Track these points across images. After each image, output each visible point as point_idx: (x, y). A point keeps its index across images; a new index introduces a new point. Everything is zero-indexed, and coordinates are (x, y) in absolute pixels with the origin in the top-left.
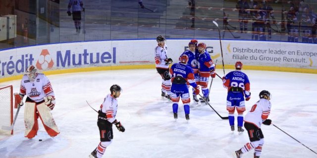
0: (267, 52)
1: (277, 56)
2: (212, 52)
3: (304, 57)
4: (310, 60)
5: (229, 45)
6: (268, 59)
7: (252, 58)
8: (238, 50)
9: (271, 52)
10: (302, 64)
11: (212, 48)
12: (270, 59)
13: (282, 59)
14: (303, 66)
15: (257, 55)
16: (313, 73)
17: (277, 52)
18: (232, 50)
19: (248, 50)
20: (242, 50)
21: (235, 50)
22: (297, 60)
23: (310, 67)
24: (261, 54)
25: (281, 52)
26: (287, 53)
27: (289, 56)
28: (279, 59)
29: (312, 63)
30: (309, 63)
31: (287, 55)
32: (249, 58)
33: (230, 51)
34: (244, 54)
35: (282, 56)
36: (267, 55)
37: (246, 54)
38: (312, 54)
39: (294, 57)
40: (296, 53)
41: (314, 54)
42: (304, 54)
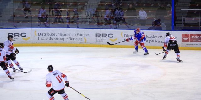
0: (59, 35)
1: (65, 37)
2: (25, 36)
3: (81, 37)
4: (85, 38)
5: (36, 31)
6: (60, 39)
7: (50, 39)
8: (41, 34)
9: (61, 35)
10: (80, 41)
11: (25, 33)
12: (61, 39)
13: (68, 39)
14: (81, 43)
15: (53, 37)
16: (87, 47)
17: (65, 35)
18: (37, 34)
19: (48, 34)
20: (44, 34)
21: (39, 34)
22: (77, 39)
23: (85, 43)
24: (55, 36)
25: (67, 35)
27: (72, 37)
28: (66, 39)
29: (86, 40)
30: (84, 41)
31: (71, 36)
32: (48, 39)
33: (36, 35)
34: (45, 36)
35: (68, 37)
36: (59, 36)
37: (46, 37)
38: (86, 35)
39: (75, 37)
40: (76, 35)
41: (87, 35)
42: (81, 35)
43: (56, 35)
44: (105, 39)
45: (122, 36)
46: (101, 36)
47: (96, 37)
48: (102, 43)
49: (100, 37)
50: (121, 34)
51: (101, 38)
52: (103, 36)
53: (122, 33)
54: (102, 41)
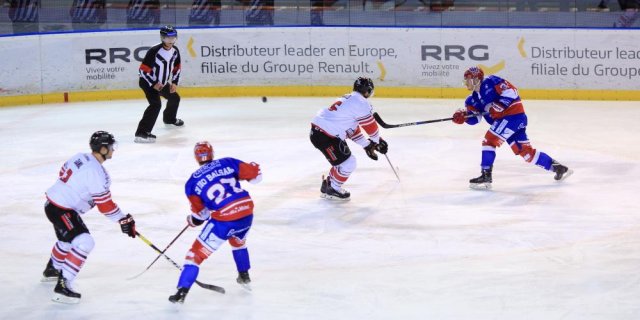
0: (281, 52)
1: (305, 61)
3: (366, 59)
4: (380, 65)
5: (192, 41)
6: (283, 68)
7: (246, 68)
8: (211, 51)
9: (289, 51)
12: (288, 68)
13: (316, 66)
15: (257, 60)
16: (388, 96)
17: (302, 53)
18: (198, 52)
19: (237, 50)
20: (221, 52)
21: (206, 51)
22: (350, 68)
23: (380, 84)
24: (267, 58)
25: (311, 51)
26: (326, 52)
27: (330, 60)
28: (309, 68)
29: (384, 73)
30: (378, 73)
31: (326, 58)
32: (239, 69)
33: (193, 53)
34: (226, 59)
35: (314, 60)
36: (281, 58)
37: (232, 59)
38: (383, 52)
39: (344, 60)
40: (347, 53)
41: (388, 52)
42: (366, 51)
43: (271, 52)
44: (457, 67)
45: (523, 54)
46: (442, 55)
47: (424, 58)
48: (445, 80)
49: (439, 59)
50: (520, 47)
51: (444, 62)
52: (448, 55)
53: (522, 41)
54: (447, 74)
